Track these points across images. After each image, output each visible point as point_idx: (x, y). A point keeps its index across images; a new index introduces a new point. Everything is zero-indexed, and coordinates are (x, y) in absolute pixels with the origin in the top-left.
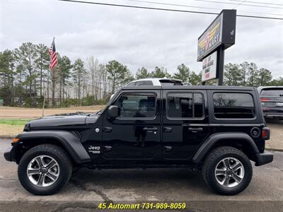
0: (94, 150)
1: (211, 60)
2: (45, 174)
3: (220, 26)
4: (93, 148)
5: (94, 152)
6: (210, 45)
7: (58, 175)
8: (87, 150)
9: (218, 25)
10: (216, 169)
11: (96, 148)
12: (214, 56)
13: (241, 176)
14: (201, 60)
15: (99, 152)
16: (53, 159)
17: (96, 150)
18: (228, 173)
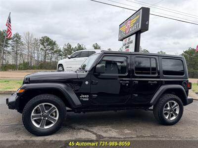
0: (84, 98)
1: (131, 40)
2: (46, 118)
3: (139, 17)
4: (83, 96)
5: (84, 99)
6: (131, 30)
7: (57, 118)
8: (79, 98)
9: (138, 16)
10: (164, 109)
11: (85, 96)
12: (133, 38)
13: (177, 112)
14: (122, 40)
15: (88, 99)
16: (53, 106)
17: (86, 98)
18: (171, 111)
